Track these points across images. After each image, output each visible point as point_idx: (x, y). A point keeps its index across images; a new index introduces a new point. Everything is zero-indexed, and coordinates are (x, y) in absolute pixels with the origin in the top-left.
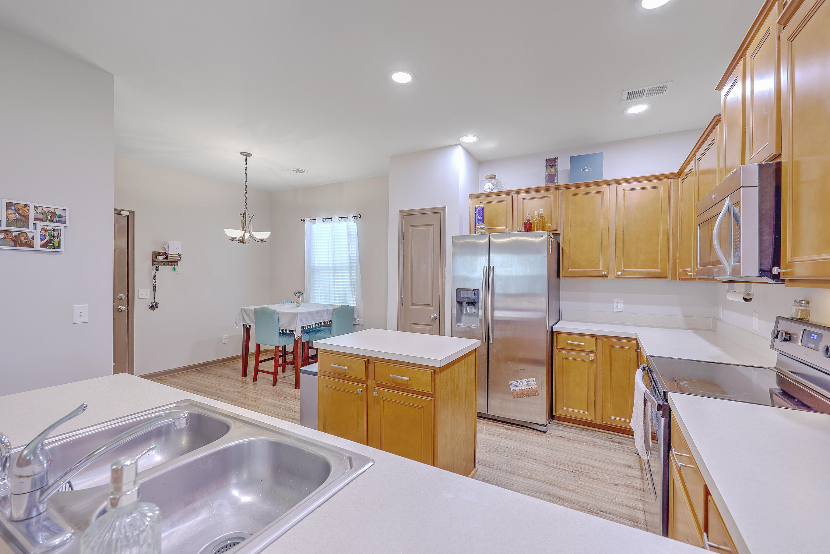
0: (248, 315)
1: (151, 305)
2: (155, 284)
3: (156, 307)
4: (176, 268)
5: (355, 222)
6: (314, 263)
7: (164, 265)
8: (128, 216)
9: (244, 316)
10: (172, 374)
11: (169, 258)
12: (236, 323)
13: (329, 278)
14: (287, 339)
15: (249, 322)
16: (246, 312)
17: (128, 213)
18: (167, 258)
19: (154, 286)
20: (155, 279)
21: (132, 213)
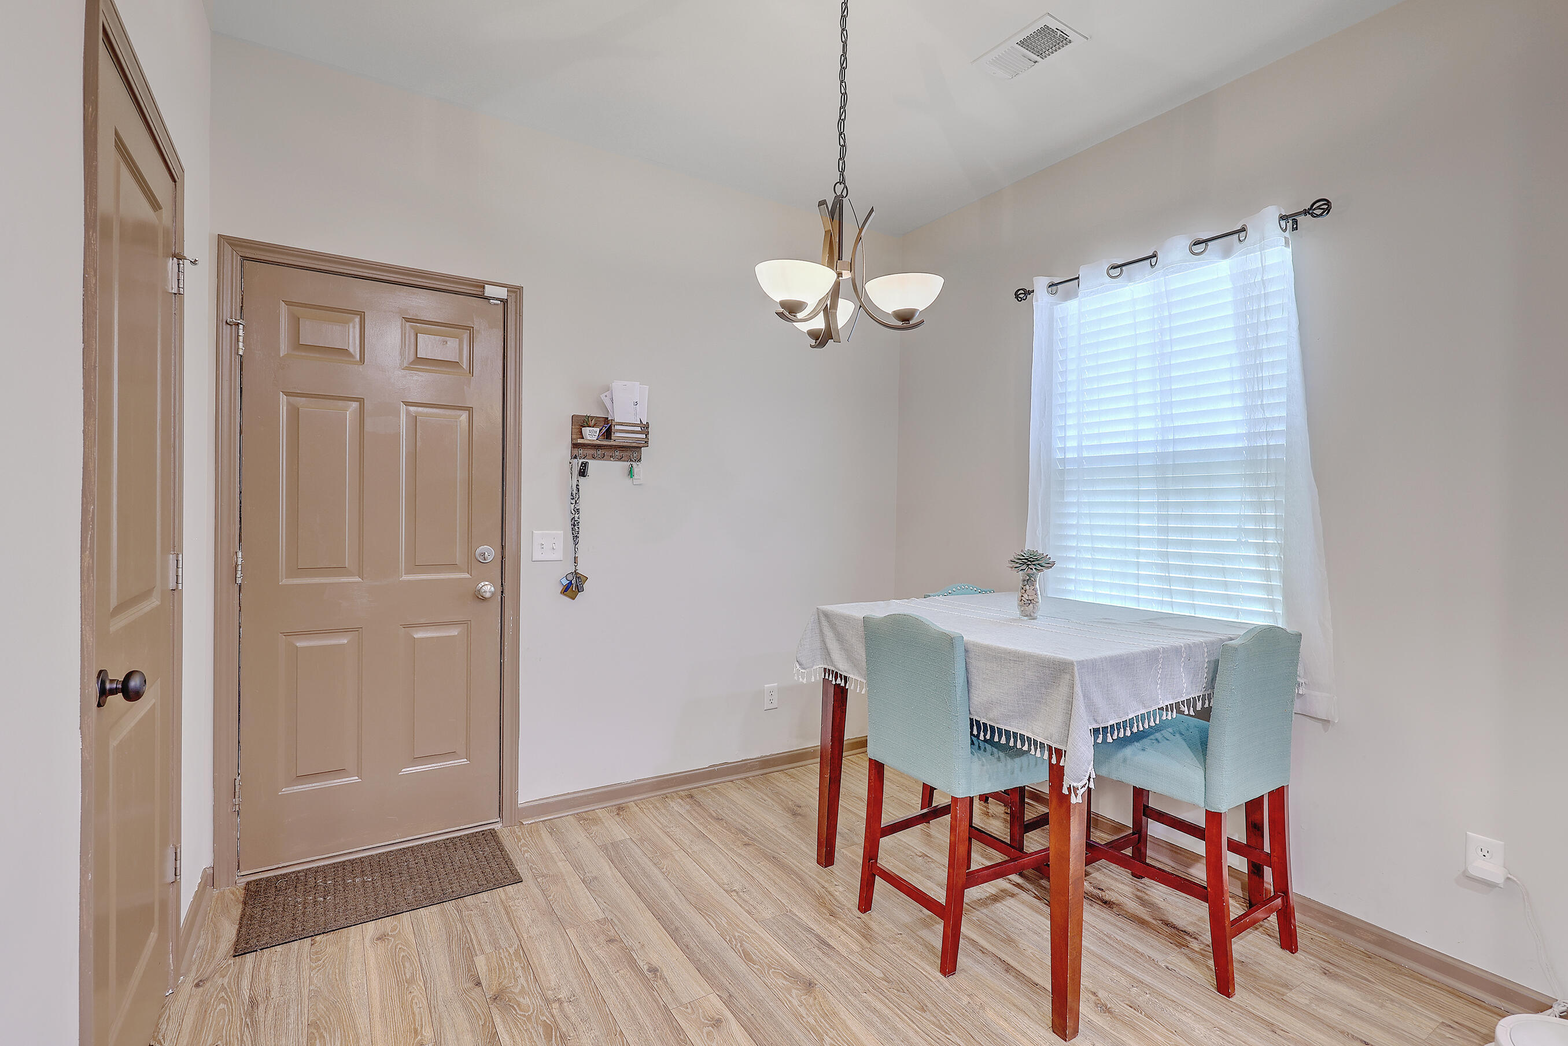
0: (840, 638)
1: (565, 582)
2: (577, 516)
3: (579, 589)
4: (636, 470)
5: (1287, 244)
6: (1064, 450)
7: (603, 457)
8: (504, 302)
9: (828, 641)
10: (622, 801)
11: (616, 435)
12: (800, 664)
13: (1138, 505)
14: (1000, 764)
15: (842, 666)
16: (833, 626)
17: (503, 293)
18: (608, 434)
19: (575, 524)
20: (576, 501)
21: (516, 291)
